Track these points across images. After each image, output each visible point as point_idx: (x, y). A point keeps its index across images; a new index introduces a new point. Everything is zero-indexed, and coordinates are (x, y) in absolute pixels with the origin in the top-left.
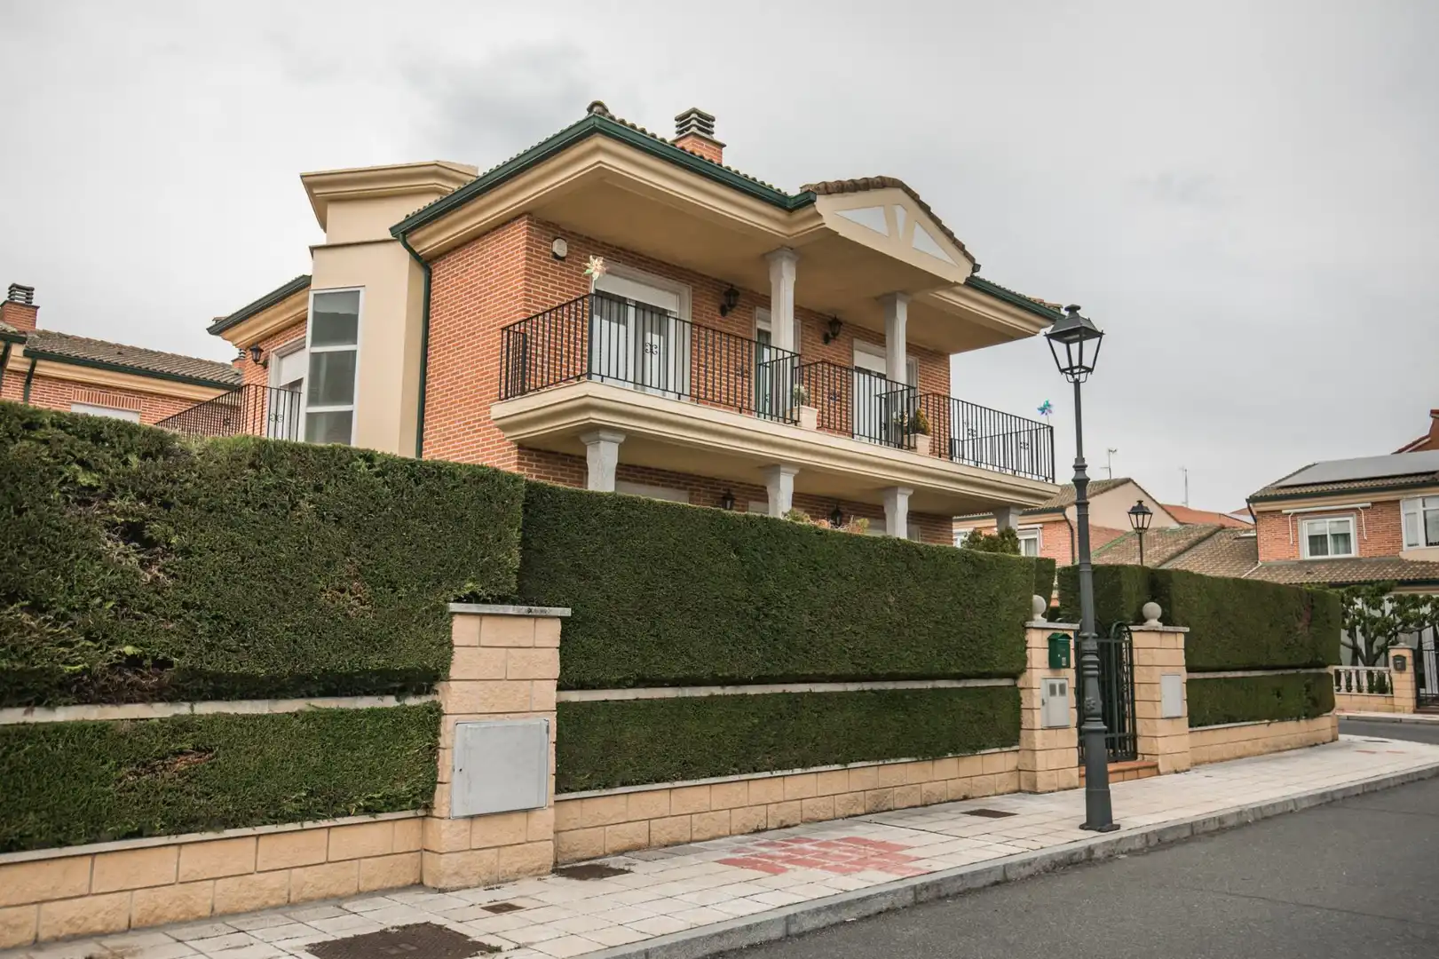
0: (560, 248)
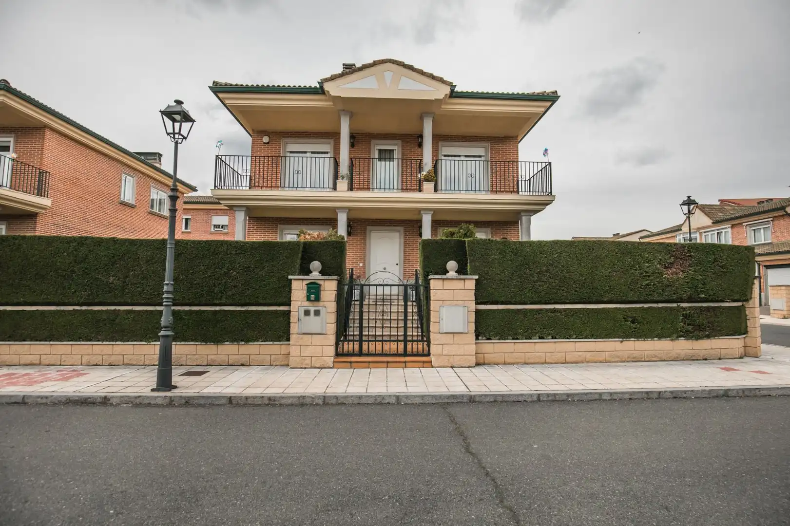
0: (266, 139)
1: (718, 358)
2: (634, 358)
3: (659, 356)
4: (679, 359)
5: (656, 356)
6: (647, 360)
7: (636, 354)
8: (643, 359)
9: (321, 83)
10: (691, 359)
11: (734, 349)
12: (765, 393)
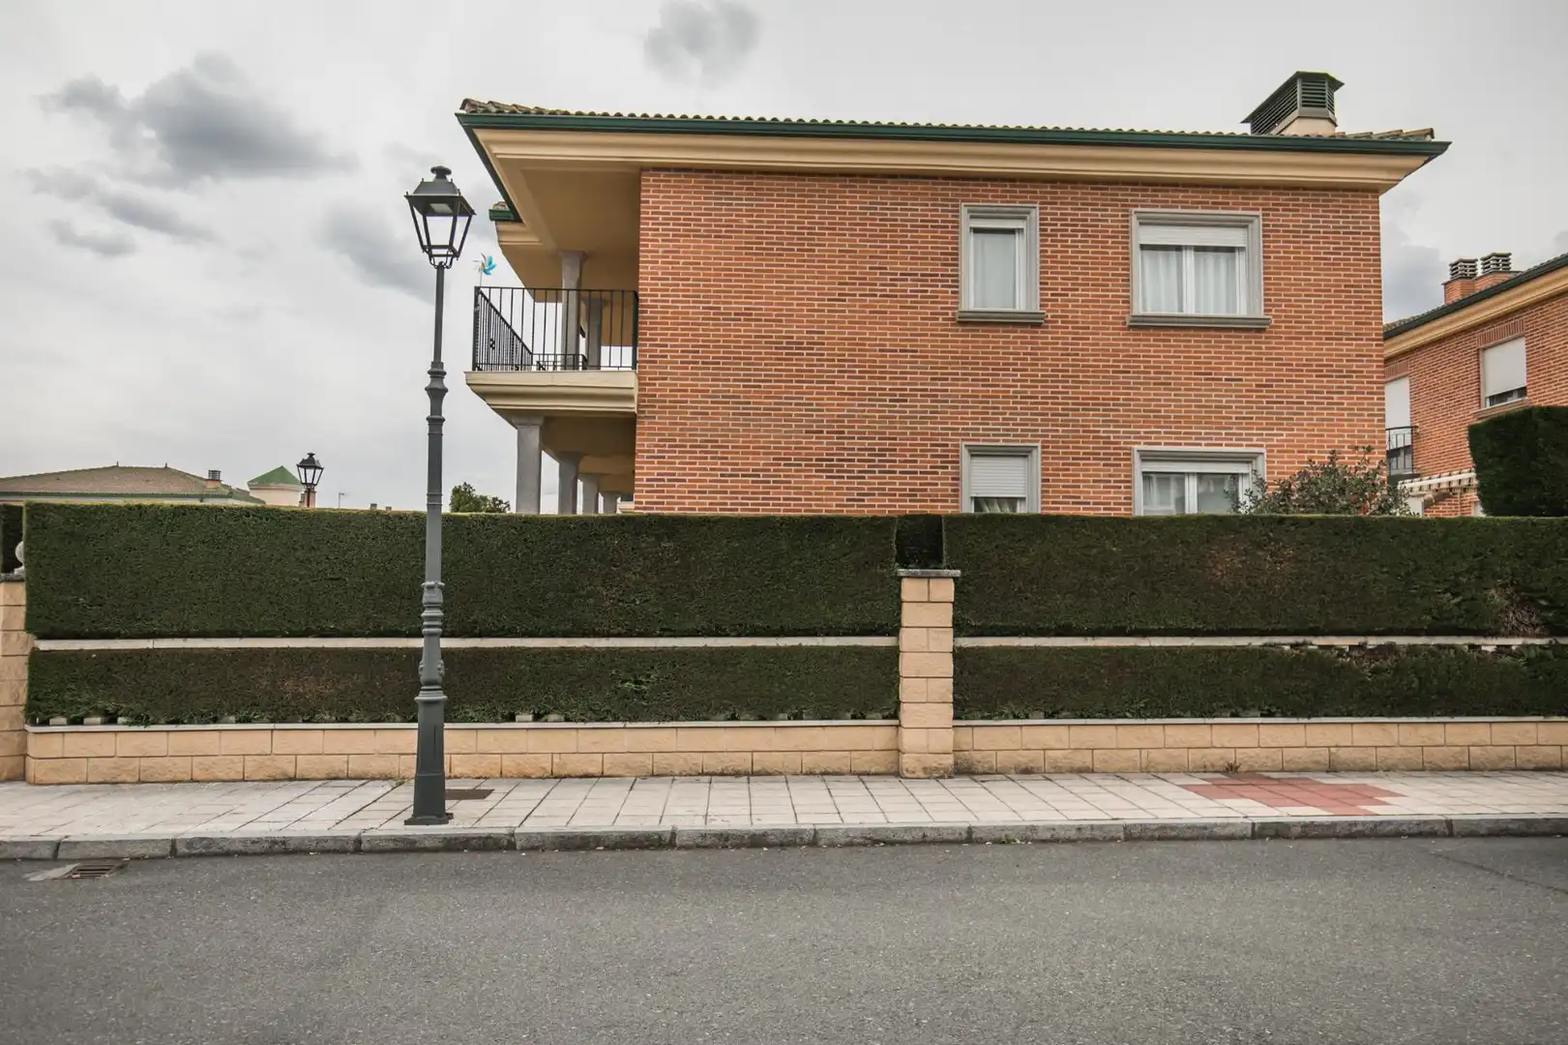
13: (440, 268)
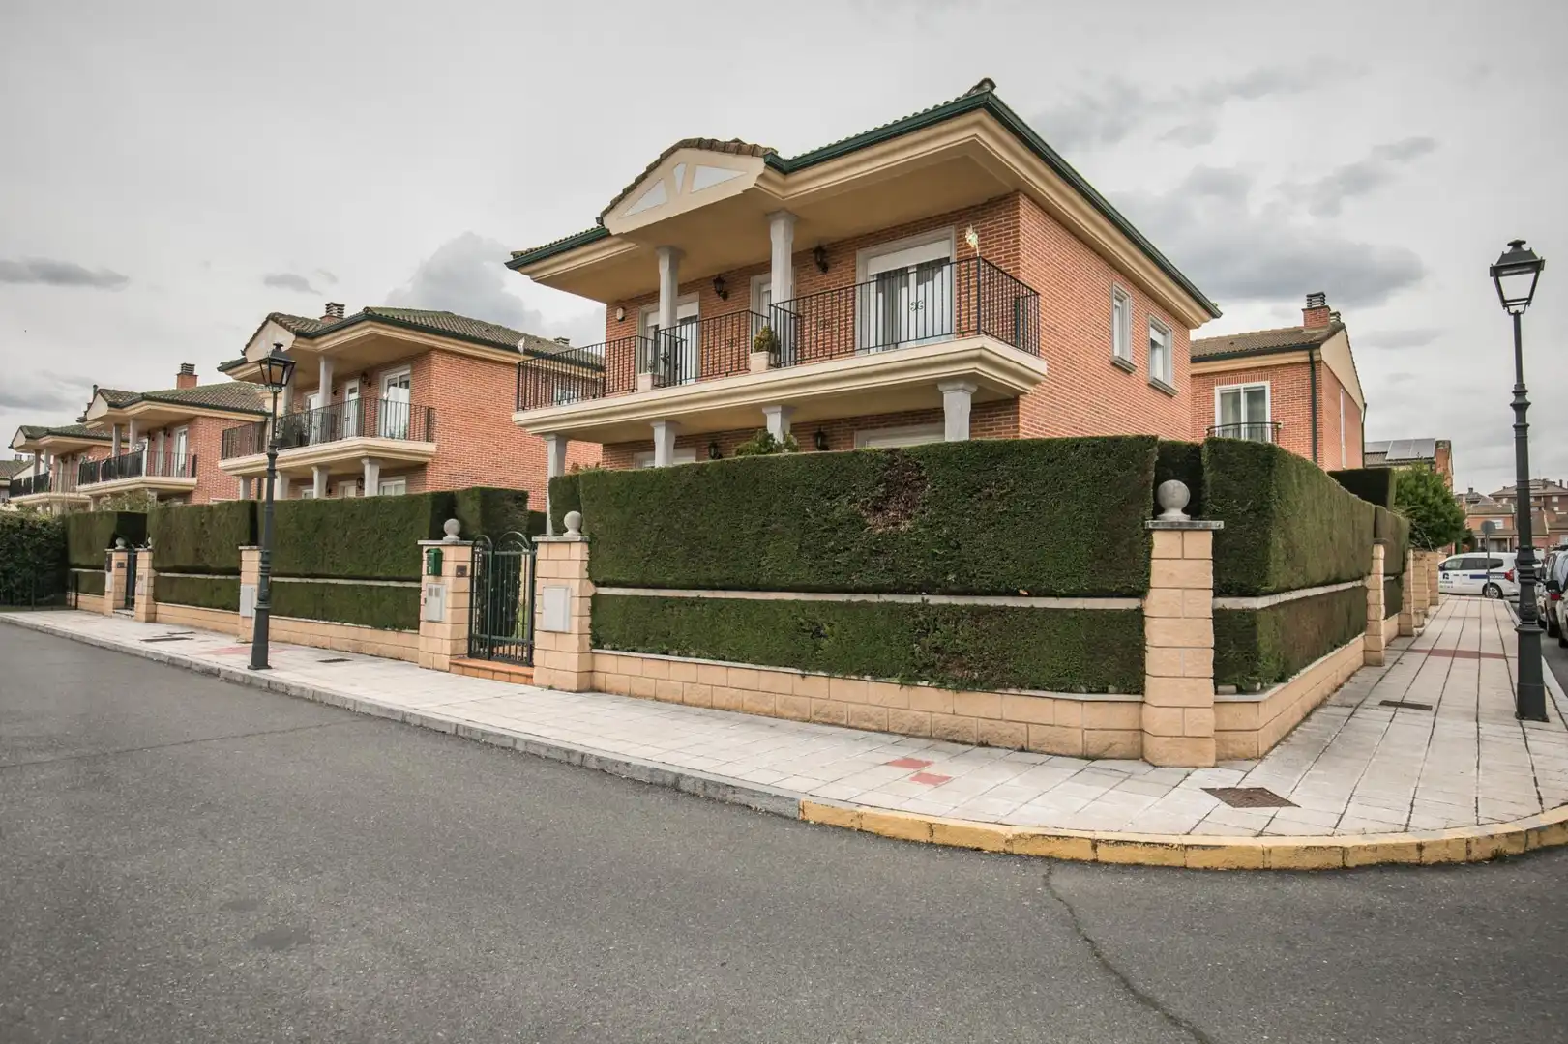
1: (1019, 746)
2: (827, 715)
3: (877, 718)
4: (920, 734)
5: (870, 720)
6: (852, 724)
7: (831, 707)
8: (844, 722)
9: (600, 220)
10: (949, 737)
11: (1069, 730)
12: (744, 799)
13: (1517, 315)
